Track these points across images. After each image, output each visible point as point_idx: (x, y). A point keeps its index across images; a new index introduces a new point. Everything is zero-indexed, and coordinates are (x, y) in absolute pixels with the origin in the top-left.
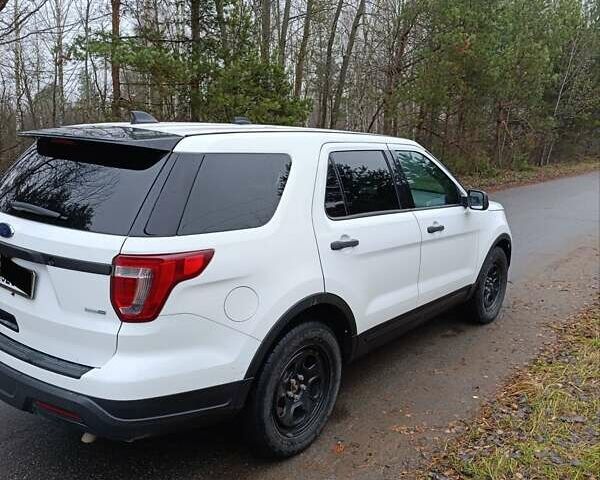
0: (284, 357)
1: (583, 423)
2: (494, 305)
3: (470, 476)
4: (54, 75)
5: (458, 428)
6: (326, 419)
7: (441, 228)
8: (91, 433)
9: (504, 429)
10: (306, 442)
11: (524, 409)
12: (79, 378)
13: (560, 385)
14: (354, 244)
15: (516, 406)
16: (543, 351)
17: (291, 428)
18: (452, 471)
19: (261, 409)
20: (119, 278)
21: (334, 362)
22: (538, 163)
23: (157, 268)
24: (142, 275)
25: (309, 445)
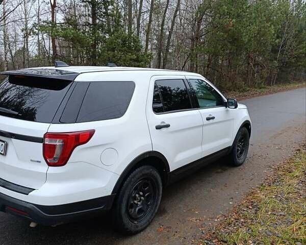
0: (132, 183)
1: (284, 215)
2: (242, 157)
3: (226, 242)
4: (23, 43)
5: (222, 218)
6: (154, 214)
7: (213, 118)
8: (34, 222)
9: (244, 219)
10: (144, 226)
11: (255, 209)
12: (28, 194)
13: (274, 196)
14: (168, 126)
15: (251, 207)
16: (266, 179)
17: (136, 219)
18: (217, 240)
19: (120, 209)
20: (47, 144)
21: (158, 185)
22: (269, 84)
23: (66, 139)
24: (58, 143)
25: (145, 228)
